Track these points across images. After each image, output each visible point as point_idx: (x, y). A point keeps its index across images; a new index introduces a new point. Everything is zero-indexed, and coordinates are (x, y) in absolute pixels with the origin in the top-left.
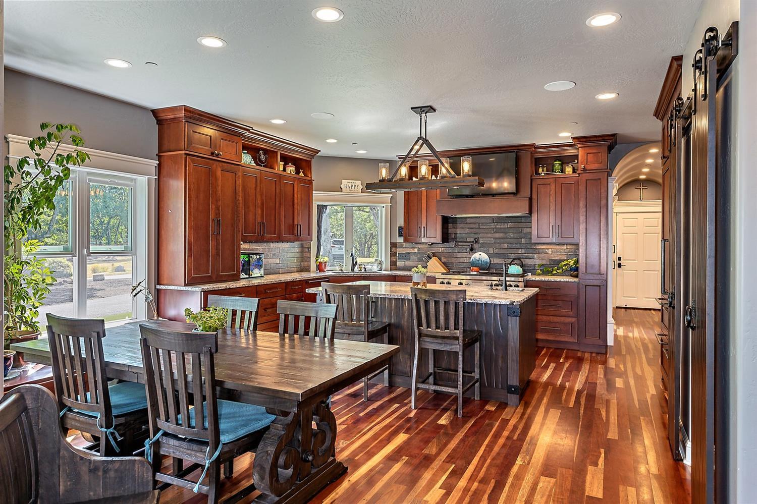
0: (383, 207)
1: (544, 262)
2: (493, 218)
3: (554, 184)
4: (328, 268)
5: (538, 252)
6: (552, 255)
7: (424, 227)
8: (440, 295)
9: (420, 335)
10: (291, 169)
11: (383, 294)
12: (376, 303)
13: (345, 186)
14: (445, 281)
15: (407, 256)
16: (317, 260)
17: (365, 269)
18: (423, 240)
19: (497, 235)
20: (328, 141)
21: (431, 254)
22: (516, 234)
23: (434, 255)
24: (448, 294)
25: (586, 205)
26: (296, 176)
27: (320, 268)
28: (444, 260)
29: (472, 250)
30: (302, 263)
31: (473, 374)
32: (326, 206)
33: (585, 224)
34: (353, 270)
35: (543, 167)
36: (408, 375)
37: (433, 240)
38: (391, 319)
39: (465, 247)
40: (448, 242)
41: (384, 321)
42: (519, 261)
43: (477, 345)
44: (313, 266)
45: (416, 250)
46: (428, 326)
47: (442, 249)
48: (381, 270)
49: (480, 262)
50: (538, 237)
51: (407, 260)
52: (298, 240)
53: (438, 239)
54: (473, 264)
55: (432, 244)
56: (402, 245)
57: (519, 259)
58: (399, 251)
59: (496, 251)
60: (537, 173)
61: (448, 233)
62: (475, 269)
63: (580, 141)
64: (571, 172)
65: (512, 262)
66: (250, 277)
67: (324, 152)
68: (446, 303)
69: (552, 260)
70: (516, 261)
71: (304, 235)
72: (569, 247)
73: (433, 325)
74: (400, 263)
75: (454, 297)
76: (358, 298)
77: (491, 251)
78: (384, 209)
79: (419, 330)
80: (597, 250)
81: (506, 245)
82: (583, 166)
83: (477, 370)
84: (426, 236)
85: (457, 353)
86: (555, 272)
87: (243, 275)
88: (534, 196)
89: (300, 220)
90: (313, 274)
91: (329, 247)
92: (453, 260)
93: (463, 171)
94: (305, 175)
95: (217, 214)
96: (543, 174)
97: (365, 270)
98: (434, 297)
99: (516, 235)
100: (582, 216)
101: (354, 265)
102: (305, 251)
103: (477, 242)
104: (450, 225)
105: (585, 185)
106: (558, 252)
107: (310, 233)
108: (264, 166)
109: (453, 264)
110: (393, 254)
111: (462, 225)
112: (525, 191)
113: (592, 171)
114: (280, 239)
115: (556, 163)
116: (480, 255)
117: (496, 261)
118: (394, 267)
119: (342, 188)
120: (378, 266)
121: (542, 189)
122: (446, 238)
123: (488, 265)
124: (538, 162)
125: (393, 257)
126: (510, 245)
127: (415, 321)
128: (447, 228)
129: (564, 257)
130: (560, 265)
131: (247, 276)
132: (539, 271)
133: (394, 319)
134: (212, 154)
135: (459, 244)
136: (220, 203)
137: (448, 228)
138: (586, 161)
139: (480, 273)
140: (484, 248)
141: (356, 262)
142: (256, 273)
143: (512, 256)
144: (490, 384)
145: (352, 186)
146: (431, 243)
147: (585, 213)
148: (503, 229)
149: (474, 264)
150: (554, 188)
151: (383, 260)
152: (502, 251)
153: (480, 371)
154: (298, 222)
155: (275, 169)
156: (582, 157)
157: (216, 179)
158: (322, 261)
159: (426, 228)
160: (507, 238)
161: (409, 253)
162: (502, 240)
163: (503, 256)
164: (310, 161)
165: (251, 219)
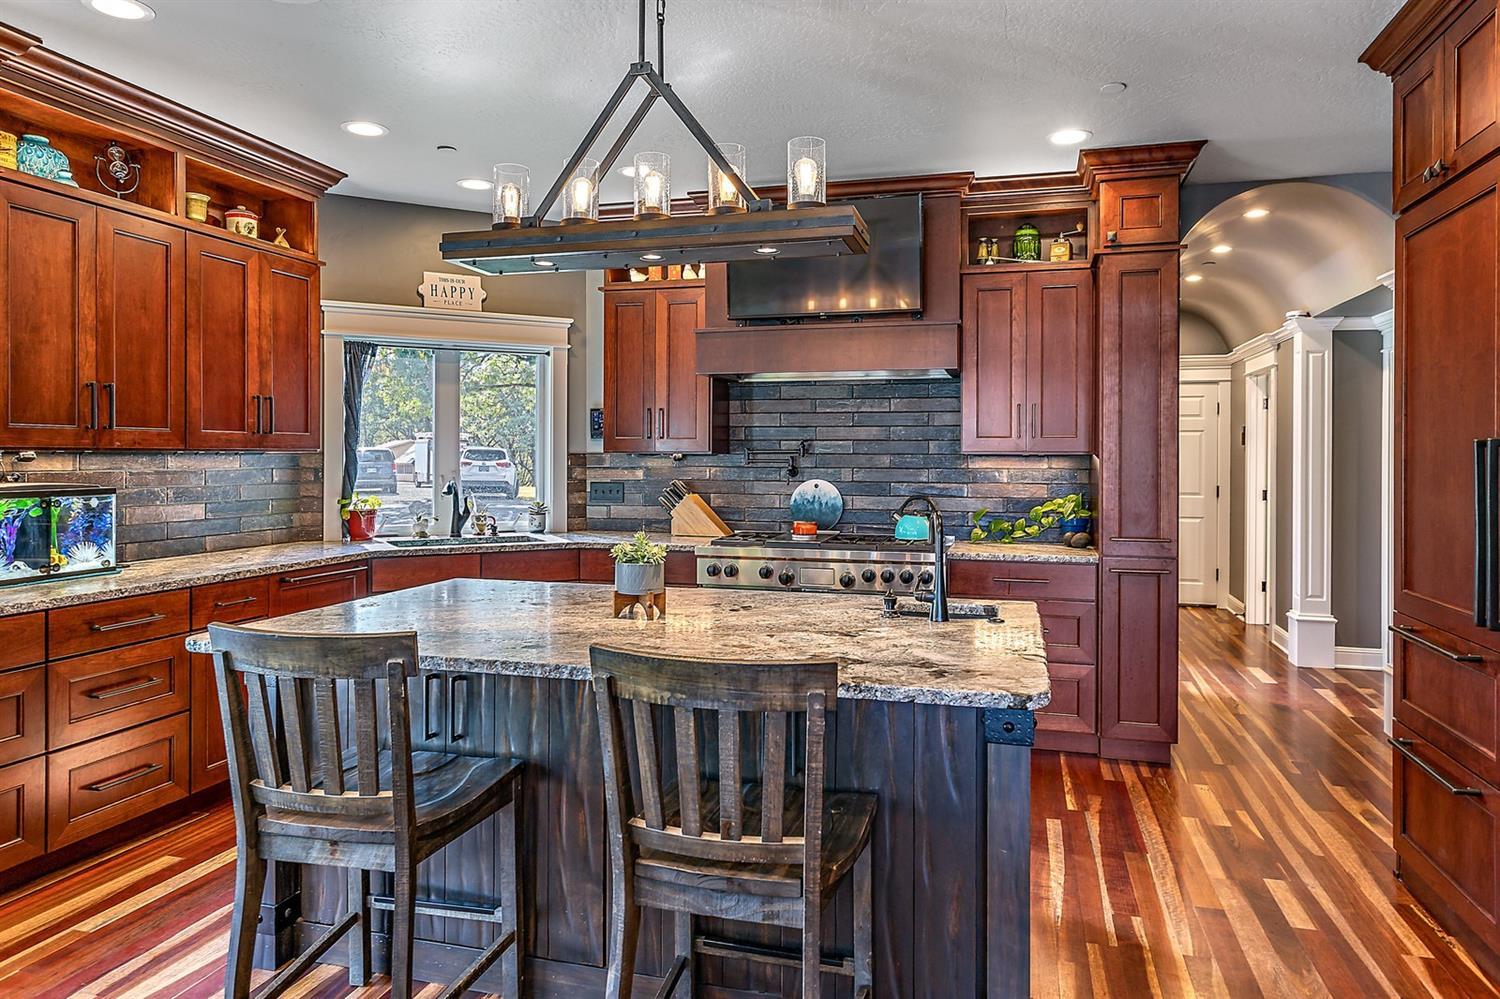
0: (548, 354)
1: (989, 506)
3: (1023, 289)
4: (378, 530)
5: (974, 478)
6: (1010, 486)
7: (661, 409)
8: (722, 685)
9: (633, 850)
10: (244, 223)
11: (484, 662)
13: (434, 289)
14: (723, 565)
15: (613, 492)
16: (343, 506)
17: (494, 528)
18: (660, 446)
19: (862, 433)
21: (680, 483)
22: (913, 429)
23: (691, 487)
24: (755, 683)
25: (1121, 345)
26: (256, 241)
27: (354, 529)
28: (716, 501)
29: (793, 472)
30: (295, 516)
31: (846, 969)
32: (374, 346)
33: (1117, 398)
34: (456, 532)
35: (989, 242)
36: (595, 961)
37: (686, 446)
38: (529, 746)
39: (776, 465)
40: (728, 452)
41: (502, 749)
42: (922, 503)
44: (332, 524)
45: (640, 474)
46: (671, 816)
47: (714, 469)
48: (541, 532)
49: (816, 505)
50: (978, 437)
51: (615, 501)
53: (702, 442)
55: (684, 456)
56: (602, 461)
57: (921, 497)
58: (591, 477)
59: (859, 476)
60: (975, 258)
61: (728, 427)
62: (805, 526)
63: (1104, 164)
64: (1066, 258)
65: (904, 506)
66: (53, 575)
68: (750, 726)
69: (1008, 500)
70: (919, 506)
72: (1056, 464)
73: (691, 812)
74: (595, 512)
75: (780, 696)
76: (367, 692)
77: (846, 475)
78: (550, 359)
79: (629, 831)
80: (1150, 473)
81: (886, 460)
82: (1111, 234)
84: (666, 434)
86: (1018, 534)
88: (969, 325)
90: (332, 551)
92: (743, 502)
93: (795, 189)
94: (295, 245)
96: (990, 263)
97: (494, 533)
98: (694, 695)
99: (913, 433)
100: (1111, 374)
101: (459, 520)
103: (807, 450)
104: (734, 405)
105: (1116, 288)
106: (1026, 478)
107: (321, 430)
108: (123, 197)
109: (739, 511)
110: (576, 486)
111: (766, 405)
112: (945, 306)
113: (1138, 248)
115: (1023, 232)
116: (816, 486)
117: (860, 502)
118: (578, 520)
119: (422, 296)
120: (531, 521)
121: (990, 303)
122: (722, 441)
123: (839, 514)
124: (977, 228)
125: (576, 495)
126: (897, 460)
129: (1043, 492)
130: (1032, 514)
131: (37, 573)
132: (978, 531)
133: (540, 744)
135: (759, 456)
137: (728, 413)
138: (1119, 218)
139: (818, 536)
140: (827, 466)
141: (467, 512)
142: (86, 557)
143: (903, 489)
145: (453, 289)
146: (680, 455)
147: (1117, 369)
148: (877, 416)
149: (799, 511)
150: (1022, 298)
151: (548, 503)
152: (875, 476)
153: (874, 957)
154: (262, 386)
155: (169, 212)
156: (1108, 206)
158: (361, 506)
159: (667, 413)
160: (888, 440)
161: (622, 483)
162: (876, 447)
163: (879, 489)
164: (311, 204)
165: (47, 370)
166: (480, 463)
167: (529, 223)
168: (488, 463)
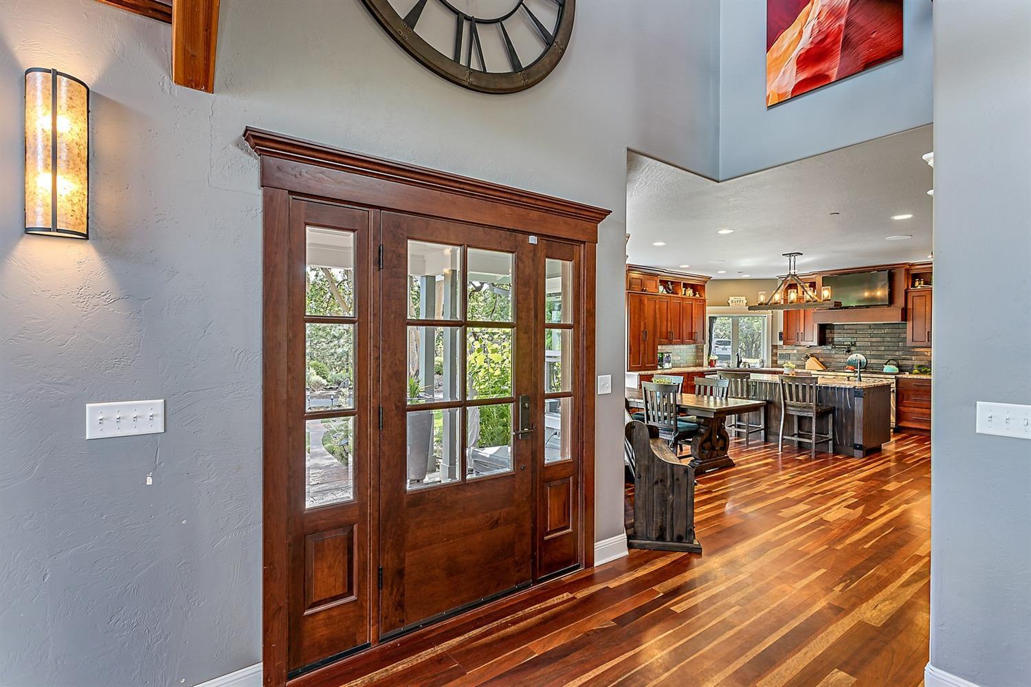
0: (765, 317)
2: (870, 325)
4: (717, 364)
7: (801, 333)
8: (800, 380)
9: (785, 405)
10: (690, 292)
12: (756, 386)
13: (732, 301)
15: (787, 356)
16: (708, 358)
18: (802, 343)
19: (874, 340)
21: (808, 354)
22: (892, 339)
23: (812, 355)
26: (694, 297)
27: (711, 363)
28: (821, 360)
29: (849, 351)
30: (697, 360)
31: (826, 435)
32: (716, 317)
34: (738, 366)
35: (919, 281)
37: (811, 344)
39: (842, 349)
40: (825, 345)
42: (895, 361)
43: (831, 416)
44: (706, 362)
45: (795, 351)
46: (791, 400)
47: (820, 350)
48: (763, 368)
49: (856, 362)
50: (913, 341)
51: (787, 359)
52: (695, 343)
53: (816, 342)
54: (849, 363)
55: (810, 346)
56: (783, 347)
58: (779, 352)
59: (873, 353)
60: (913, 286)
61: (825, 338)
62: (850, 367)
65: (888, 362)
67: (714, 277)
68: (804, 385)
70: (892, 362)
71: (699, 339)
73: (795, 399)
74: (780, 362)
77: (868, 352)
79: (785, 402)
81: (883, 348)
83: (831, 433)
84: (804, 340)
85: (811, 417)
87: (659, 367)
88: (909, 307)
89: (697, 329)
90: (706, 368)
92: (830, 360)
94: (700, 296)
95: (645, 328)
96: (919, 287)
97: (749, 367)
98: (795, 382)
101: (739, 363)
102: (699, 350)
103: (854, 345)
104: (827, 331)
107: (703, 339)
108: (672, 293)
109: (828, 362)
110: (774, 355)
111: (839, 331)
112: (900, 302)
114: (683, 343)
116: (857, 356)
117: (872, 361)
118: (775, 364)
119: (729, 303)
120: (760, 365)
121: (917, 300)
122: (823, 341)
123: (865, 364)
124: (914, 277)
125: (774, 357)
126: (887, 348)
127: (782, 397)
128: (825, 334)
131: (661, 368)
132: (917, 371)
133: (769, 398)
134: (642, 290)
135: (836, 347)
136: (646, 321)
140: (860, 349)
141: (741, 361)
142: (667, 365)
143: (889, 357)
144: (841, 444)
145: (738, 301)
146: (808, 346)
148: (879, 334)
150: (930, 298)
151: (765, 359)
152: (879, 353)
153: (833, 434)
155: (679, 294)
157: (644, 305)
158: (712, 359)
159: (804, 334)
160: (884, 342)
161: (789, 354)
162: (879, 344)
163: (879, 357)
164: (704, 286)
165: (664, 330)
166: (723, 347)
167: (767, 304)
168: (726, 347)
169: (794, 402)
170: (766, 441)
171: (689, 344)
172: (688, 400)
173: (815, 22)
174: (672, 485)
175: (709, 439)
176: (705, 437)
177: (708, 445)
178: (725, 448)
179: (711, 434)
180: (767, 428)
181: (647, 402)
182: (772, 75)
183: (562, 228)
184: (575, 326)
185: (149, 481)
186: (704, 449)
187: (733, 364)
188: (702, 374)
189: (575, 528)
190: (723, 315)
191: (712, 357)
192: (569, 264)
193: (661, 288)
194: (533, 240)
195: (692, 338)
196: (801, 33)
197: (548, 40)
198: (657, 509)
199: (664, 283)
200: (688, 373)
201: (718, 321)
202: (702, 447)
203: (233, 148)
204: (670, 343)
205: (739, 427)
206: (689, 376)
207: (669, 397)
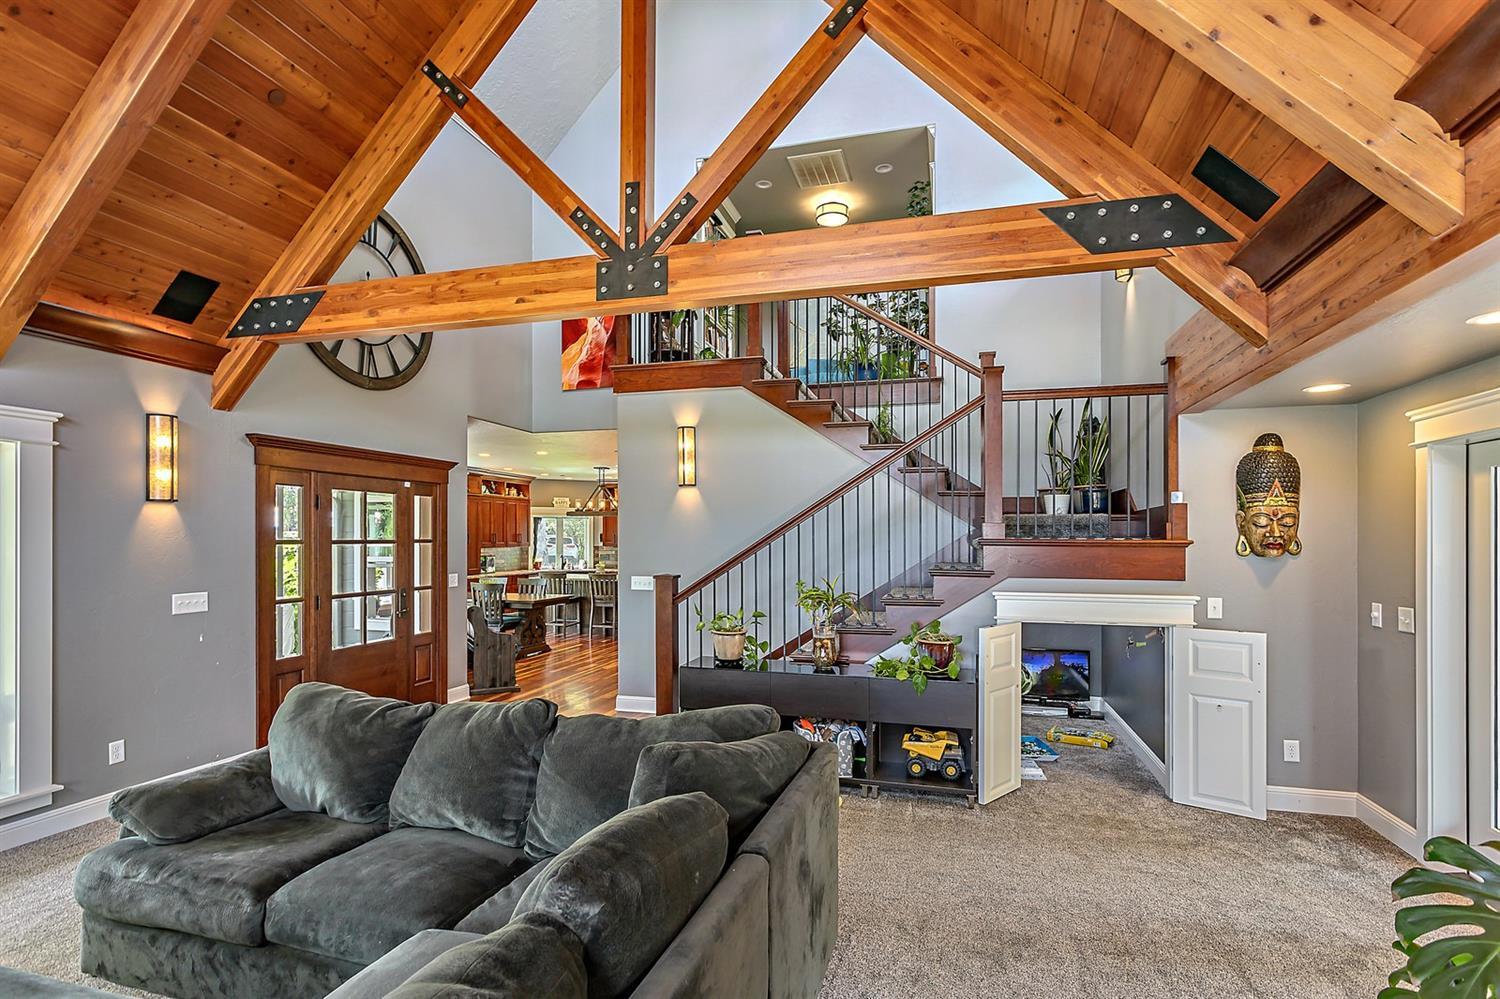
4: (542, 566)
10: (514, 492)
12: (572, 584)
13: (556, 502)
20: (539, 453)
26: (517, 497)
27: (536, 566)
32: (541, 518)
34: (561, 569)
44: (531, 565)
45: (614, 552)
46: (598, 594)
52: (519, 545)
56: (603, 548)
66: (486, 573)
67: (538, 477)
71: (524, 541)
79: (594, 597)
87: (482, 571)
89: (521, 530)
91: (544, 546)
94: (524, 497)
101: (564, 565)
102: (524, 554)
107: (528, 540)
110: (596, 556)
114: (506, 545)
119: (553, 504)
127: (591, 592)
151: (587, 559)
155: (502, 494)
161: (609, 555)
164: (528, 486)
165: (487, 531)
169: (600, 596)
170: (581, 633)
171: (514, 546)
172: (512, 597)
173: (588, 346)
174: (500, 649)
175: (529, 628)
176: (525, 627)
177: (528, 633)
178: (543, 636)
179: (530, 624)
180: (581, 623)
181: (475, 601)
182: (565, 371)
183: (425, 476)
184: (433, 541)
185: (201, 639)
186: (525, 636)
187: (558, 567)
188: (526, 576)
189: (434, 679)
190: (548, 515)
191: (537, 560)
192: (430, 498)
193: (484, 488)
194: (407, 484)
195: (516, 540)
196: (581, 350)
197: (417, 351)
198: (490, 665)
199: (487, 483)
200: (513, 576)
201: (543, 521)
202: (524, 636)
203: (240, 443)
204: (494, 545)
205: (559, 622)
206: (513, 579)
207: (495, 595)
